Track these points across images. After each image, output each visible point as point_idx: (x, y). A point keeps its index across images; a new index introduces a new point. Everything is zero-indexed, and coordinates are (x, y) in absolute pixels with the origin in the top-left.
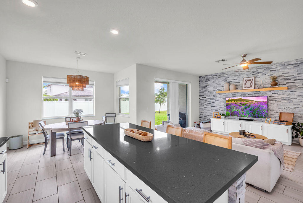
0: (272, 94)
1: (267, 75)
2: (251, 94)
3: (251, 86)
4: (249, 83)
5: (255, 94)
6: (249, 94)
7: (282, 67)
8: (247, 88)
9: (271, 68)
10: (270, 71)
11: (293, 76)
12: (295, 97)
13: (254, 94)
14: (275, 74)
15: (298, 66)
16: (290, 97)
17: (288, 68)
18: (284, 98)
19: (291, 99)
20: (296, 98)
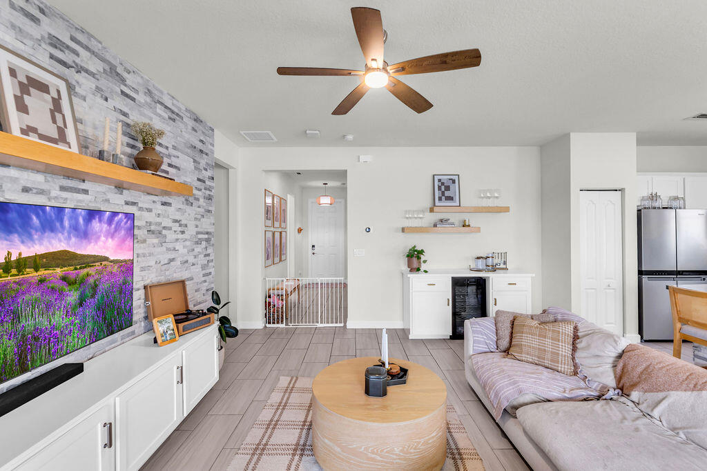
0: (127, 203)
1: (111, 103)
2: (41, 192)
3: (62, 137)
4: (38, 104)
5: (65, 194)
6: (26, 190)
7: (148, 99)
8: (42, 137)
9: (123, 81)
10: (122, 92)
11: (167, 148)
12: (169, 224)
13: (55, 192)
14: (135, 117)
15: (174, 120)
16: (163, 225)
17: (160, 116)
18: (153, 228)
19: (164, 232)
20: (170, 229)
